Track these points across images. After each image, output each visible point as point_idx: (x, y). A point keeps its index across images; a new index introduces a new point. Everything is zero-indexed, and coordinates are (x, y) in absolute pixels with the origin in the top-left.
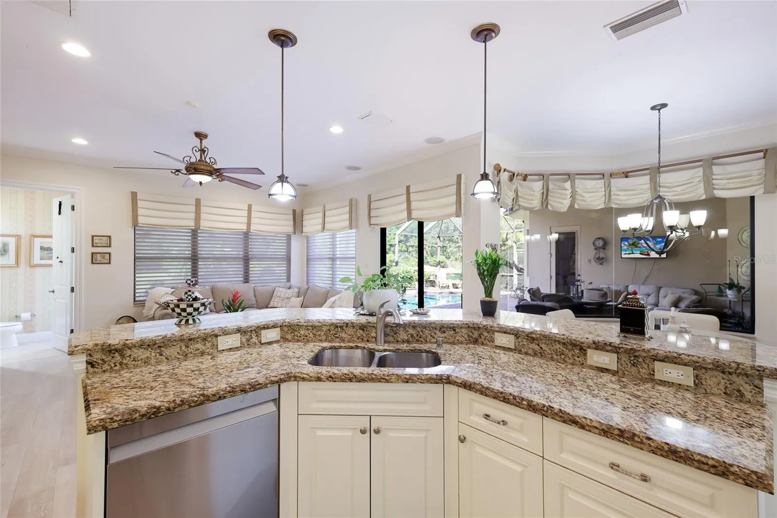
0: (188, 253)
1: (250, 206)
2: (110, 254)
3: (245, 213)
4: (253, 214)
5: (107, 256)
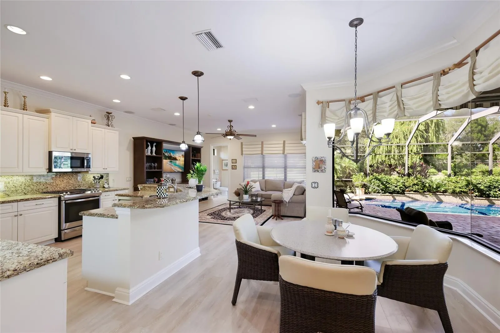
0: (261, 165)
1: (284, 142)
2: (236, 166)
3: (282, 145)
4: (286, 145)
5: (235, 167)
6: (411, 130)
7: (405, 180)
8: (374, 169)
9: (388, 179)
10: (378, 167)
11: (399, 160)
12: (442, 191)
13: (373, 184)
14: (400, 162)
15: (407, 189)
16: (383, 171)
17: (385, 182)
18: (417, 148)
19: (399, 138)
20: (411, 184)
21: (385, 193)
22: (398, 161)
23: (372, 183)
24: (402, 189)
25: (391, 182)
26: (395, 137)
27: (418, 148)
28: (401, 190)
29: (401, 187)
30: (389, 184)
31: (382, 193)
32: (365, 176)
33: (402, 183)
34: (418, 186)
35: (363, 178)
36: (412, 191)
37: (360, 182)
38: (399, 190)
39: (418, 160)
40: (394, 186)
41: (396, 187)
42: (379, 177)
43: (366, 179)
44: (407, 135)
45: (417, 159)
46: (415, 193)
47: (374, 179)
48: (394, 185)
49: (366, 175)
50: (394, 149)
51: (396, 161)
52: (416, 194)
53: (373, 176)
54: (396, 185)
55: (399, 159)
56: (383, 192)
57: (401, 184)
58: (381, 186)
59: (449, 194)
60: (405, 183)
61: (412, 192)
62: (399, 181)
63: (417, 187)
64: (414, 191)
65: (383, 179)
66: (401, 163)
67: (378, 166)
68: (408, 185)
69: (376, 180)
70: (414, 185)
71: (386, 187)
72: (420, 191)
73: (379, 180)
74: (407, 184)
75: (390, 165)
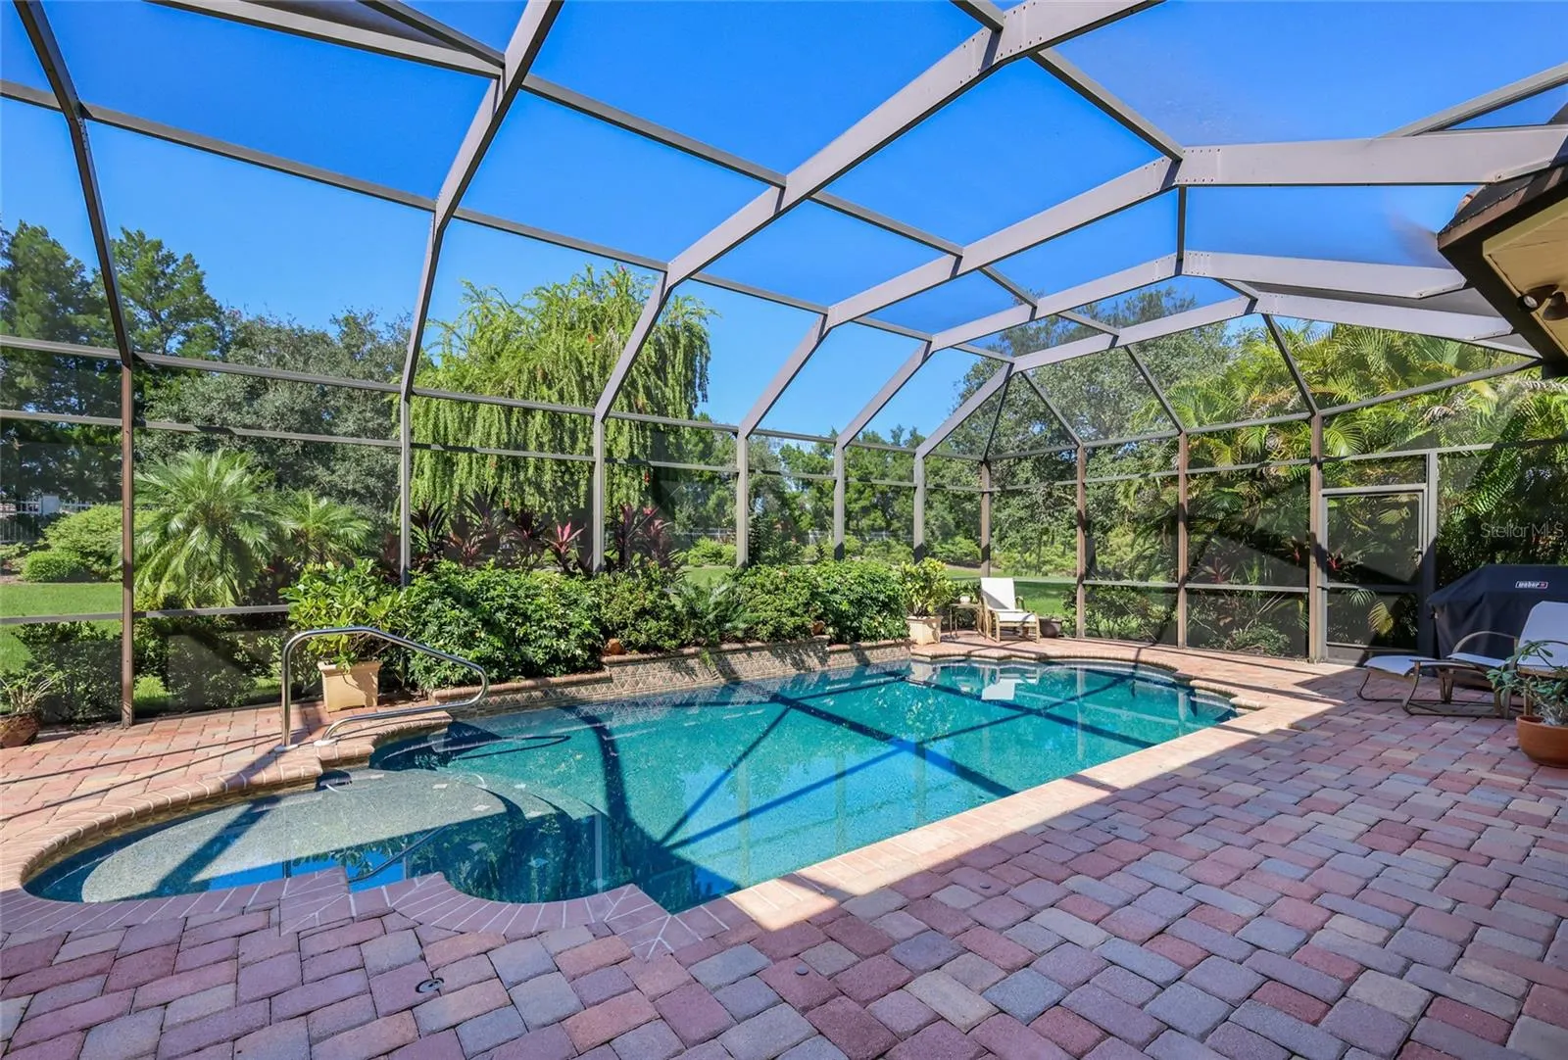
6: (605, 357)
7: (598, 593)
8: (442, 537)
9: (521, 593)
10: (462, 527)
11: (561, 493)
12: (740, 634)
13: (432, 628)
14: (563, 506)
15: (613, 641)
16: (490, 546)
17: (501, 608)
18: (631, 440)
19: (558, 387)
20: (630, 614)
21: (506, 680)
22: (556, 499)
23: (425, 624)
24: (590, 641)
25: (536, 611)
26: (539, 378)
27: (635, 440)
28: (583, 648)
29: (588, 634)
30: (527, 618)
31: (492, 681)
32: (385, 580)
33: (589, 609)
34: (658, 619)
35: (372, 592)
36: (630, 645)
37: (345, 622)
38: (579, 652)
39: (635, 496)
40: (552, 628)
41: (562, 633)
42: (470, 584)
43: (387, 600)
44: (590, 377)
45: (632, 492)
46: (645, 656)
47: (443, 595)
48: (553, 622)
49: (389, 576)
50: (538, 435)
51: (547, 501)
52: (652, 659)
53: (436, 579)
54: (559, 626)
55: (559, 488)
56: (494, 673)
57: (584, 613)
58: (483, 635)
59: (758, 644)
60: (598, 606)
61: (635, 655)
62: (576, 601)
63: (653, 623)
64: (643, 649)
65: (492, 593)
66: (567, 508)
67: (463, 517)
68: (617, 619)
69: (449, 600)
70: (642, 613)
71: (513, 642)
72: (669, 644)
73: (470, 602)
74: (608, 614)
75: (524, 520)
